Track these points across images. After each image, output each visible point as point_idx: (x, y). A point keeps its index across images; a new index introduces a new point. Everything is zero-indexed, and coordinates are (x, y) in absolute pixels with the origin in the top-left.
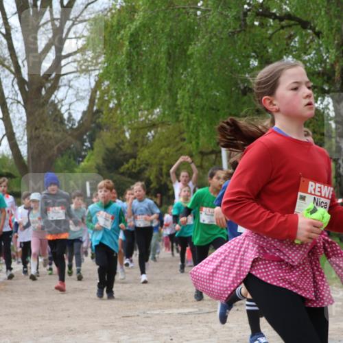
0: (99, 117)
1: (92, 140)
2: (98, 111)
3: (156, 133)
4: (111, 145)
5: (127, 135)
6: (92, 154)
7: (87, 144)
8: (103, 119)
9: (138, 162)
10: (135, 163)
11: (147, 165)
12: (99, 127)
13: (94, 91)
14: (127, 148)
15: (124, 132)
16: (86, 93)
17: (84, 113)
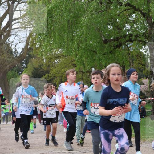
0: (31, 52)
1: (27, 63)
2: (30, 49)
3: (59, 60)
4: (36, 66)
5: (45, 61)
6: (27, 70)
7: (24, 65)
8: (33, 52)
9: (50, 75)
10: (48, 76)
11: (55, 77)
12: (31, 56)
13: (28, 38)
14: (44, 68)
15: (43, 60)
16: (24, 39)
17: (23, 49)
